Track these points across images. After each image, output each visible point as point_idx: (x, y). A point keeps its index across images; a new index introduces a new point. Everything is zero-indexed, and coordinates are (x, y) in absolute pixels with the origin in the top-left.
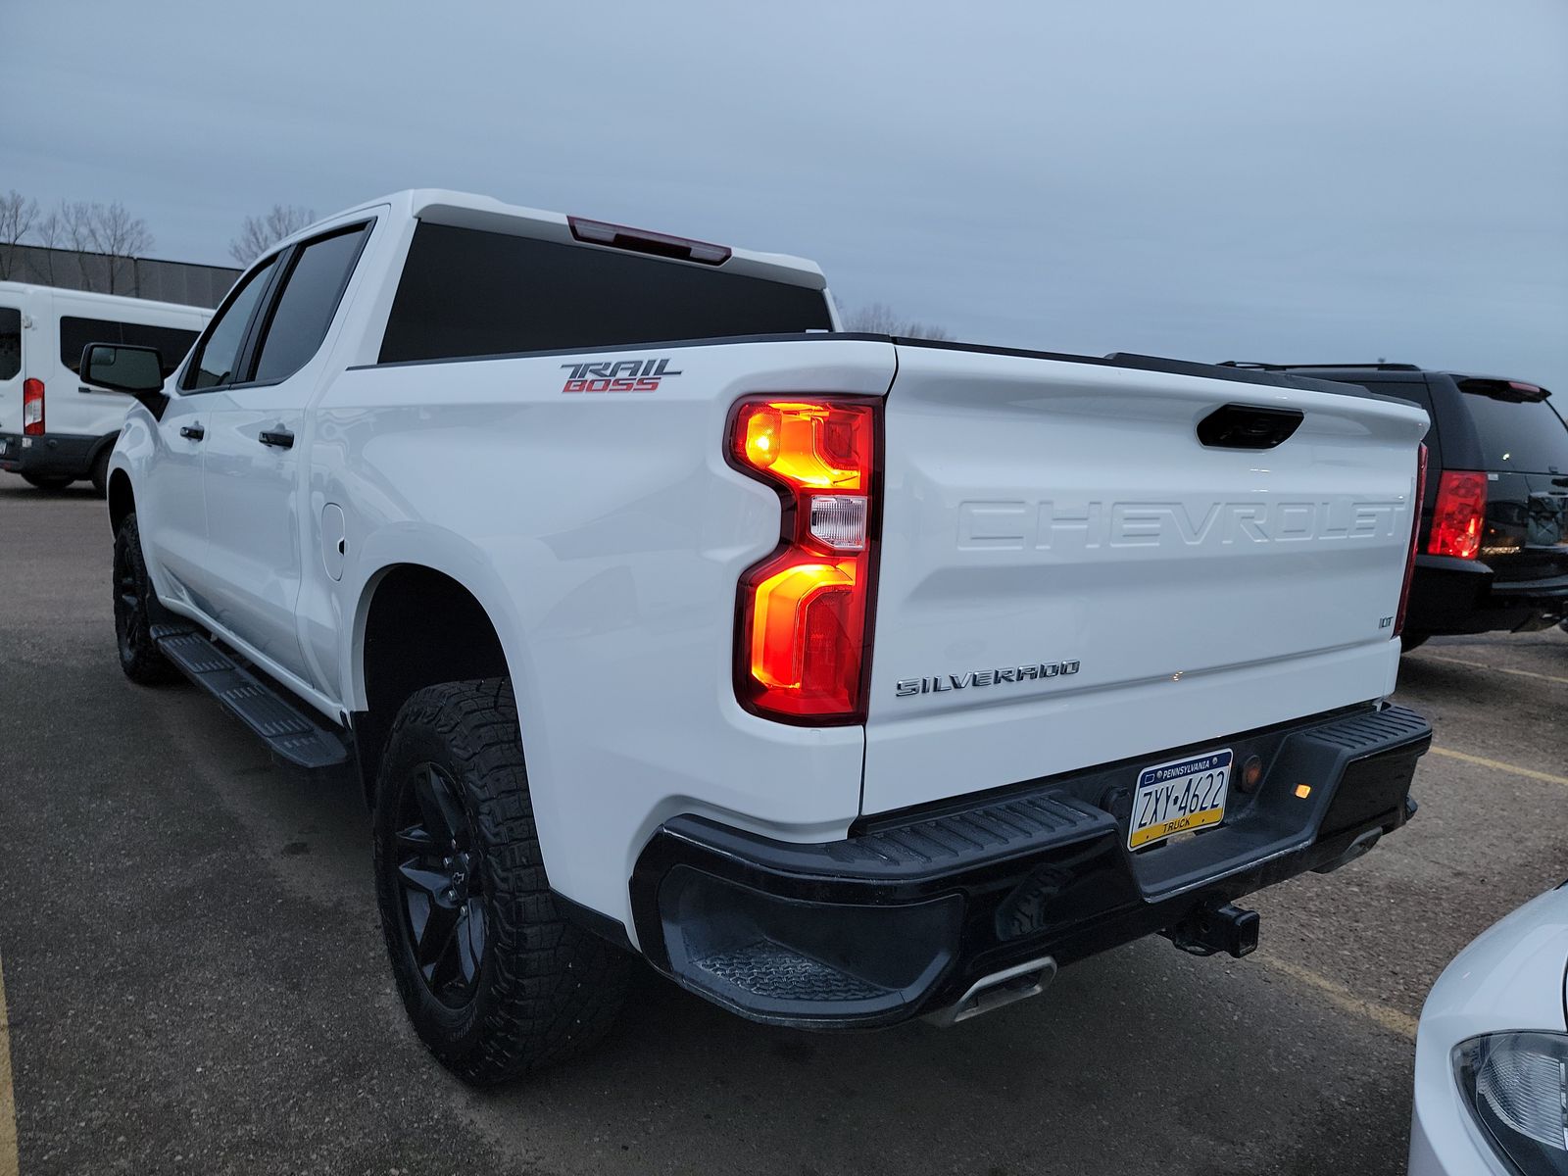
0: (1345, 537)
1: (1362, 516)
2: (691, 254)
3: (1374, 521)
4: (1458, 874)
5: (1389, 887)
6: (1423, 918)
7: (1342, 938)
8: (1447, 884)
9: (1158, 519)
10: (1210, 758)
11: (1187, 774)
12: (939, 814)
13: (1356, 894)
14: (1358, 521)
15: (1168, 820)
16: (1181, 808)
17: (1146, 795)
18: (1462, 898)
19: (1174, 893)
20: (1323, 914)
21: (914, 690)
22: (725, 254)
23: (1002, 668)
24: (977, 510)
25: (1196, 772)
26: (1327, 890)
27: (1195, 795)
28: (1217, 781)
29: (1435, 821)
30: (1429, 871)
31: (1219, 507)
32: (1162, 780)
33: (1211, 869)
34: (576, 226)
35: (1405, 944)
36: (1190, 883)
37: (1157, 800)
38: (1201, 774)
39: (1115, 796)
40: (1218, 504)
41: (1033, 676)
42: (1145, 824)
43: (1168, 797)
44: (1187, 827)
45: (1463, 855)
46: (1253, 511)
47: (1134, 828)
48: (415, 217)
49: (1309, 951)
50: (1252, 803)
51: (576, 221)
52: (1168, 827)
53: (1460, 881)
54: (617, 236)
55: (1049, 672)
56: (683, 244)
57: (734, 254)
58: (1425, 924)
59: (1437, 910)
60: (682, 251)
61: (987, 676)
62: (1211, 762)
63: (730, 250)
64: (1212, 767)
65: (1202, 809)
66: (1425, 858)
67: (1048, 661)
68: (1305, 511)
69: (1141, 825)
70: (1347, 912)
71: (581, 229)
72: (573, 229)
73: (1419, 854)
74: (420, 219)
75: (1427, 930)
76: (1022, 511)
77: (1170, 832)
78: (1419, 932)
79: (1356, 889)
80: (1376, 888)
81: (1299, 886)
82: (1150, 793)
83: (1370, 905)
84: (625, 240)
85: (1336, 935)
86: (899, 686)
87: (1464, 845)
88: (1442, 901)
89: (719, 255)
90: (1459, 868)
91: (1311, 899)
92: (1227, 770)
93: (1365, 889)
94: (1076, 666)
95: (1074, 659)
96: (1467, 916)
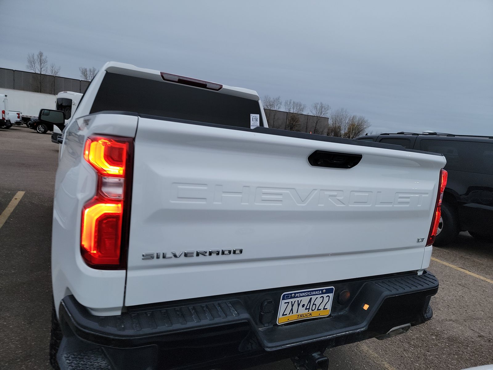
0: (392, 206)
1: (400, 198)
2: (207, 87)
3: (409, 200)
4: (480, 336)
5: (448, 338)
6: (457, 354)
7: (419, 358)
8: (473, 340)
9: (282, 194)
10: (322, 290)
11: (309, 295)
12: (168, 307)
13: (433, 339)
14: (399, 200)
15: (299, 313)
16: (306, 309)
17: (285, 303)
18: (478, 347)
19: (283, 347)
20: (415, 346)
21: (151, 257)
22: (220, 87)
23: (200, 250)
24: (180, 187)
25: (314, 295)
26: (422, 336)
27: (314, 304)
28: (326, 299)
29: (480, 312)
30: (469, 333)
31: (316, 191)
32: (294, 297)
33: (306, 338)
34: (164, 75)
35: (444, 364)
36: (293, 343)
37: (292, 305)
38: (317, 296)
39: (266, 303)
40: (316, 190)
41: (218, 254)
42: (286, 314)
43: (299, 305)
44: (310, 316)
45: (486, 328)
46: (336, 193)
47: (280, 315)
48: (105, 71)
49: (402, 362)
50: (347, 309)
51: (163, 74)
52: (299, 316)
53: (480, 339)
54: (179, 79)
55: (226, 252)
56: (204, 83)
57: (223, 87)
58: (456, 357)
59: (465, 350)
60: (204, 85)
61: (192, 253)
62: (322, 292)
63: (222, 85)
64: (323, 293)
65: (318, 309)
66: (469, 327)
67: (226, 248)
68: (368, 194)
69: (283, 315)
70: (426, 346)
71: (165, 76)
72: (162, 76)
73: (467, 325)
74: (107, 71)
75: (457, 359)
76: (206, 188)
77: (300, 318)
78: (453, 359)
79: (434, 337)
80: (443, 338)
81: (411, 333)
82: (288, 303)
83: (437, 345)
84: (181, 81)
85: (416, 356)
86: (143, 255)
87: (489, 324)
88: (468, 347)
89: (218, 87)
90: (482, 334)
91: (413, 339)
92: (331, 295)
93: (438, 338)
94: (241, 251)
95: (240, 248)
96: (477, 355)
